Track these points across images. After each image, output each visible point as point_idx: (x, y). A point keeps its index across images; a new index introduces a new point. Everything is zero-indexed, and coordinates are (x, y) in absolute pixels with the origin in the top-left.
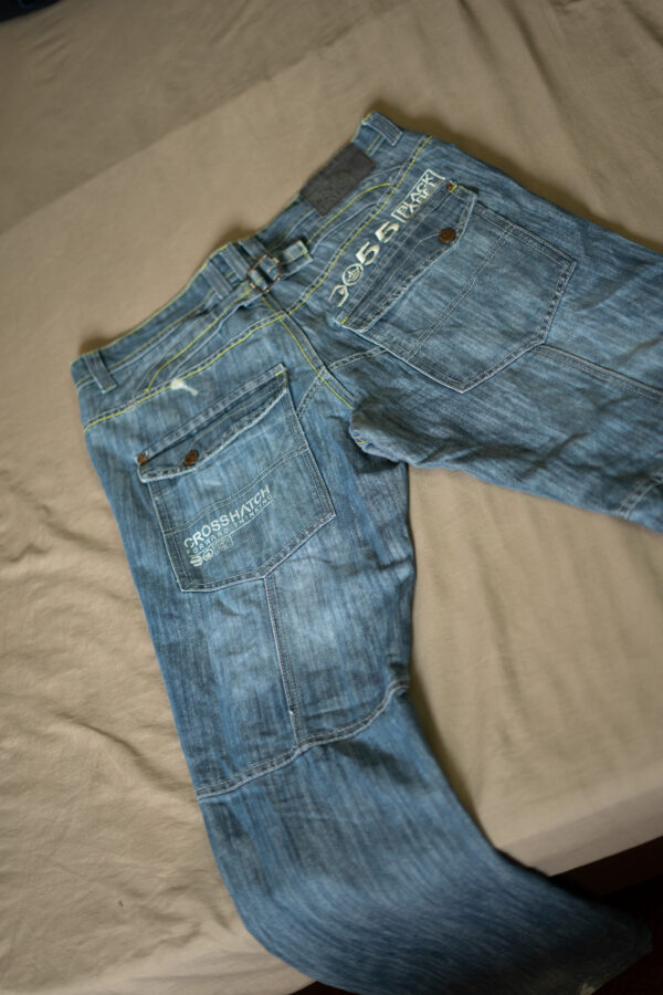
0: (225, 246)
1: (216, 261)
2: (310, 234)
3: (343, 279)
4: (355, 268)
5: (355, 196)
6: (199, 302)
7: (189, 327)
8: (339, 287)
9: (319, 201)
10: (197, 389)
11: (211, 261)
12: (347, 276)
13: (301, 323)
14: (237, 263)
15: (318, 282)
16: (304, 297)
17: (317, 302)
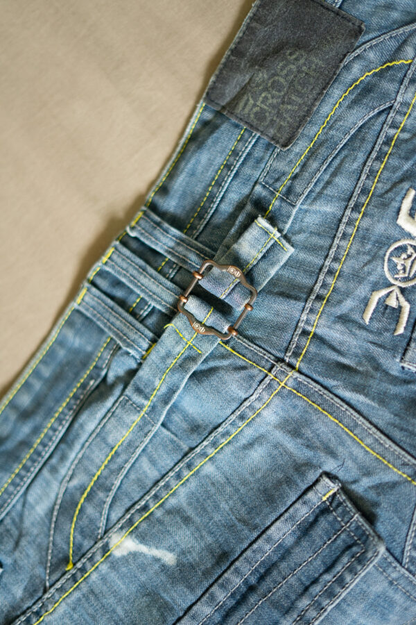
0: (110, 251)
1: (103, 284)
2: (270, 187)
3: (388, 275)
4: (403, 249)
5: (337, 94)
6: (85, 365)
7: (90, 422)
8: (384, 292)
9: (260, 116)
10: (170, 549)
11: (93, 283)
12: (393, 269)
13: (330, 382)
14: (145, 280)
15: (324, 286)
16: (307, 322)
17: (338, 326)
